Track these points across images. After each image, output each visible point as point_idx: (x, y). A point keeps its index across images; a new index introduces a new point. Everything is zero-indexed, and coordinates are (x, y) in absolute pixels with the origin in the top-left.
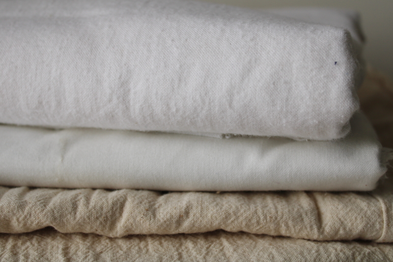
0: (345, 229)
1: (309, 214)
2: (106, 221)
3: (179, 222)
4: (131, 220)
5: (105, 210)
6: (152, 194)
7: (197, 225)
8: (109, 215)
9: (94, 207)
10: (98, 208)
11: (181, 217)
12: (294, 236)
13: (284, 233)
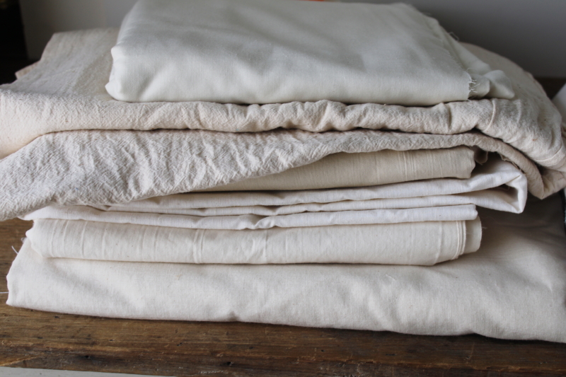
0: (465, 124)
1: (443, 116)
2: (315, 118)
3: (359, 120)
4: (330, 118)
5: (314, 111)
6: (343, 105)
7: (370, 122)
8: (317, 114)
9: (308, 110)
10: (310, 110)
11: (360, 116)
12: (433, 132)
13: (426, 129)
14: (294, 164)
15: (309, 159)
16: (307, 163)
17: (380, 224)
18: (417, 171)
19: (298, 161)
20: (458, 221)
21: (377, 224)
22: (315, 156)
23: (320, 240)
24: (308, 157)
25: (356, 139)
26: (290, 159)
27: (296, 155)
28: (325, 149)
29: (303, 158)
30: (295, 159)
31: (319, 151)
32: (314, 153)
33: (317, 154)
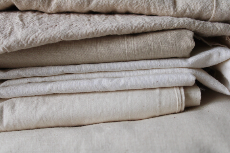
0: (190, 9)
12: (159, 14)
13: (153, 11)
14: (9, 48)
15: (25, 45)
16: (23, 48)
17: (97, 92)
18: (138, 50)
19: (12, 45)
20: (176, 87)
21: (95, 92)
22: (32, 42)
23: (36, 107)
24: (24, 43)
25: (76, 26)
26: (5, 43)
27: (12, 39)
28: (43, 36)
29: (18, 43)
30: (9, 44)
31: (36, 37)
32: (31, 39)
33: (33, 40)
